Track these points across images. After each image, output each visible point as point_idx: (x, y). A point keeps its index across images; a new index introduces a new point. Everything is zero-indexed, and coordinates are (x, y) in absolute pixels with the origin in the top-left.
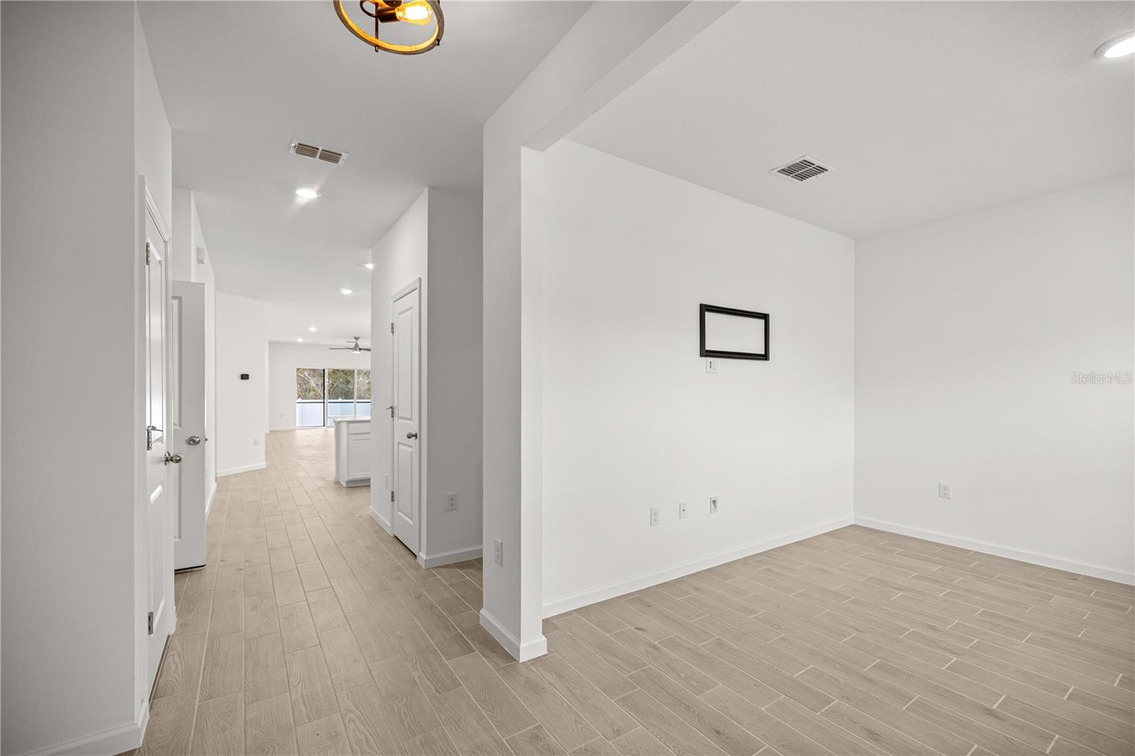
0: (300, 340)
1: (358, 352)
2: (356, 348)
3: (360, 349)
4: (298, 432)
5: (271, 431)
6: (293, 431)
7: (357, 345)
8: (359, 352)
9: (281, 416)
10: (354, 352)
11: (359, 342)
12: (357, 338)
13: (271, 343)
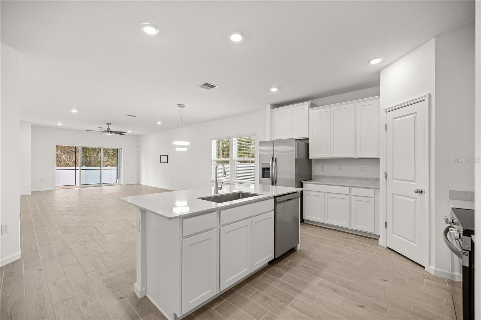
0: (59, 124)
1: (109, 134)
2: (108, 131)
3: (111, 132)
4: (57, 192)
5: (32, 192)
6: (52, 191)
7: (109, 129)
8: (111, 134)
9: (42, 181)
10: (107, 134)
11: (110, 126)
12: (109, 124)
13: (34, 127)
